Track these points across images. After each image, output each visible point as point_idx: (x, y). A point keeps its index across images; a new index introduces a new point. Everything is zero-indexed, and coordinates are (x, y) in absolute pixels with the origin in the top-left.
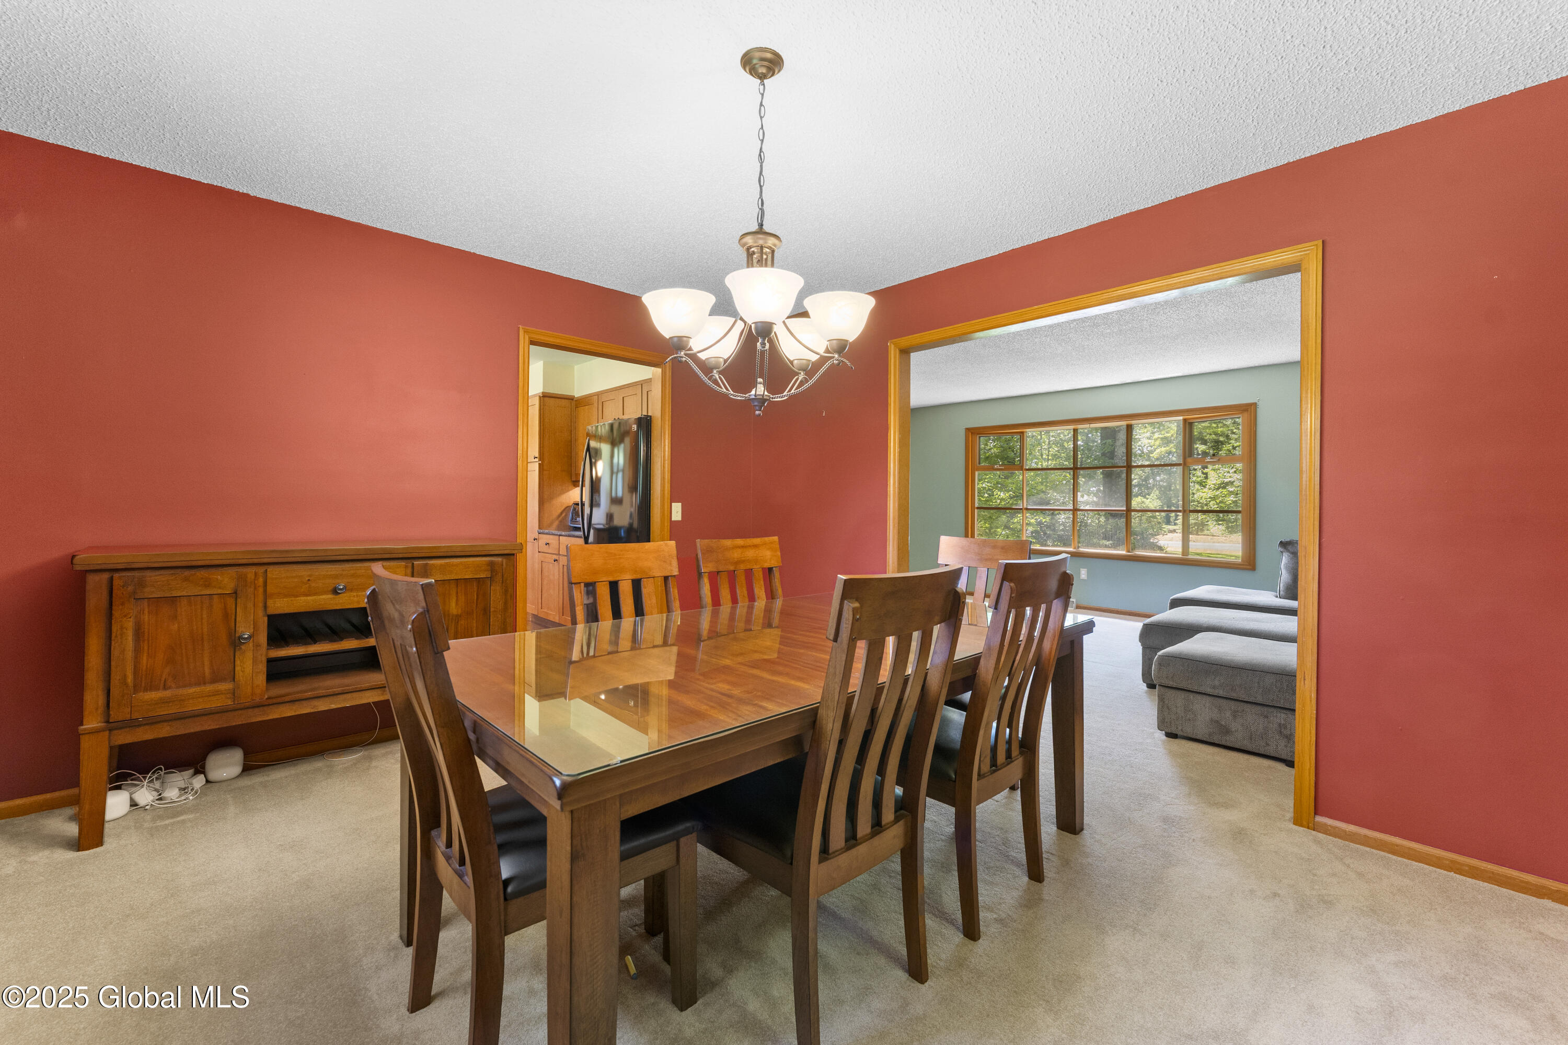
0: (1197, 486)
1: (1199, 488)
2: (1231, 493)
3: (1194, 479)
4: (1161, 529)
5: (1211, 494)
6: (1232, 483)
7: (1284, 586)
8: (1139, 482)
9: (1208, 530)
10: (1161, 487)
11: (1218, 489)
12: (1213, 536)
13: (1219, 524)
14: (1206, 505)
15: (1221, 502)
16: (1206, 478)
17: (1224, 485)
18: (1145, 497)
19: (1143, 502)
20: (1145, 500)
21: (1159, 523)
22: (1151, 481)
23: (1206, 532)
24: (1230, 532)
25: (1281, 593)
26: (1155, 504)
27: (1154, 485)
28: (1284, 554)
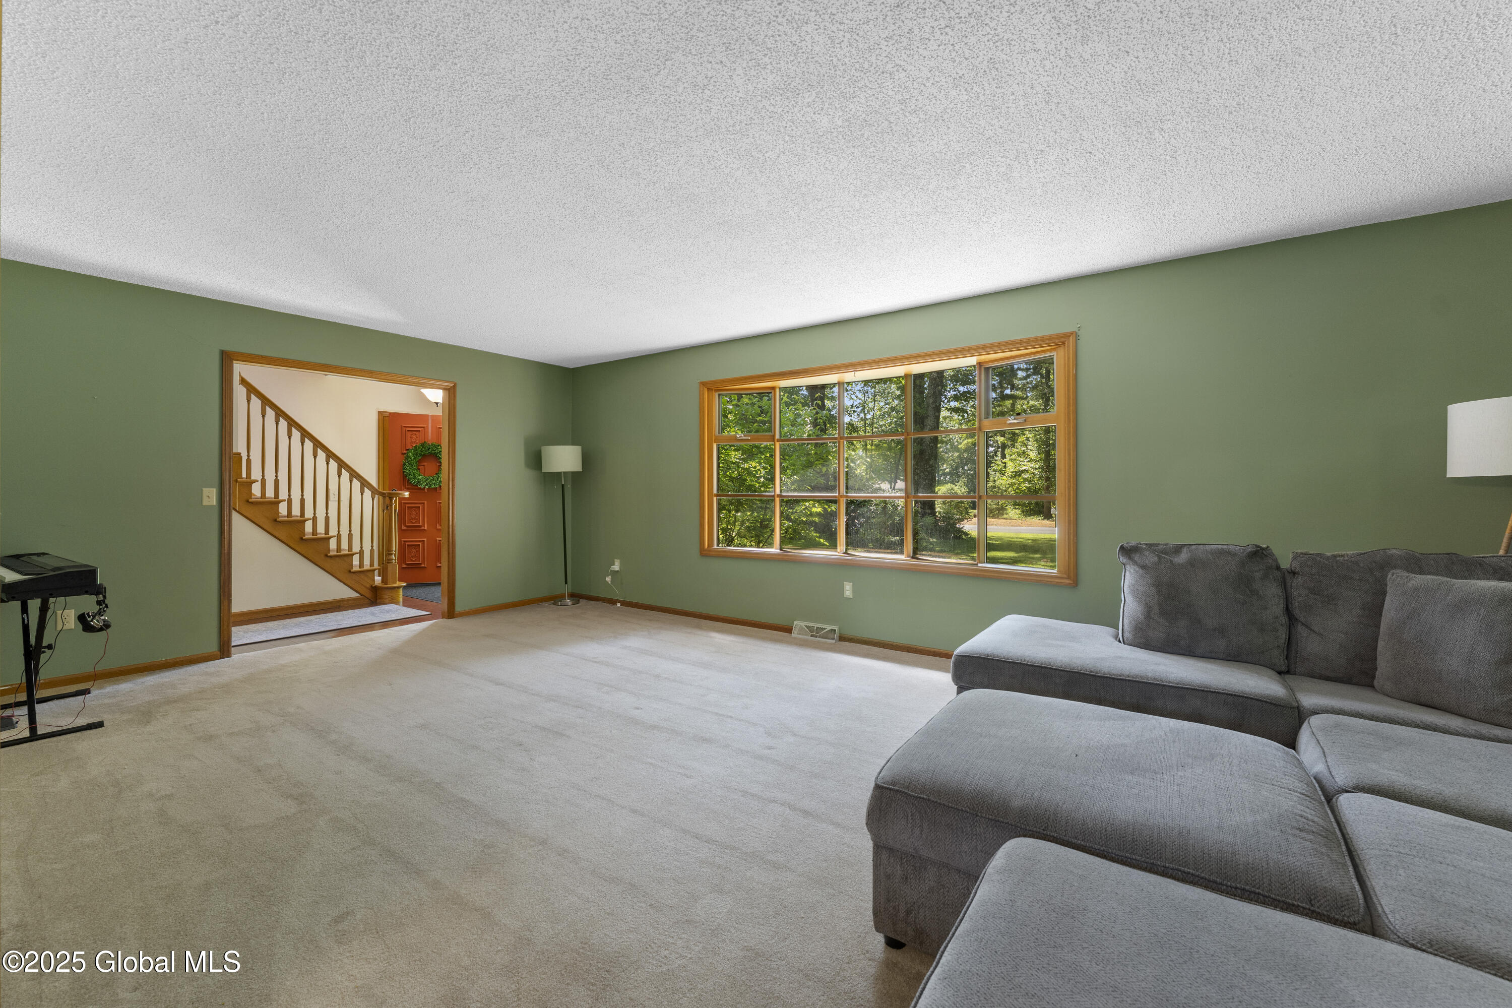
0: (998, 474)
1: (1000, 476)
2: (1025, 480)
3: (996, 467)
4: (967, 513)
5: (1009, 481)
6: (1026, 471)
7: (1130, 623)
8: (950, 471)
9: (1007, 514)
10: (968, 474)
11: (1015, 477)
12: (1011, 519)
13: (1016, 509)
14: (1006, 491)
15: (1017, 488)
16: (1005, 466)
17: (1018, 474)
18: (954, 484)
19: (952, 489)
20: (953, 486)
21: (966, 508)
22: (960, 470)
23: (1005, 516)
24: (1025, 516)
25: (1127, 635)
26: (963, 490)
27: (962, 474)
28: (1128, 567)
